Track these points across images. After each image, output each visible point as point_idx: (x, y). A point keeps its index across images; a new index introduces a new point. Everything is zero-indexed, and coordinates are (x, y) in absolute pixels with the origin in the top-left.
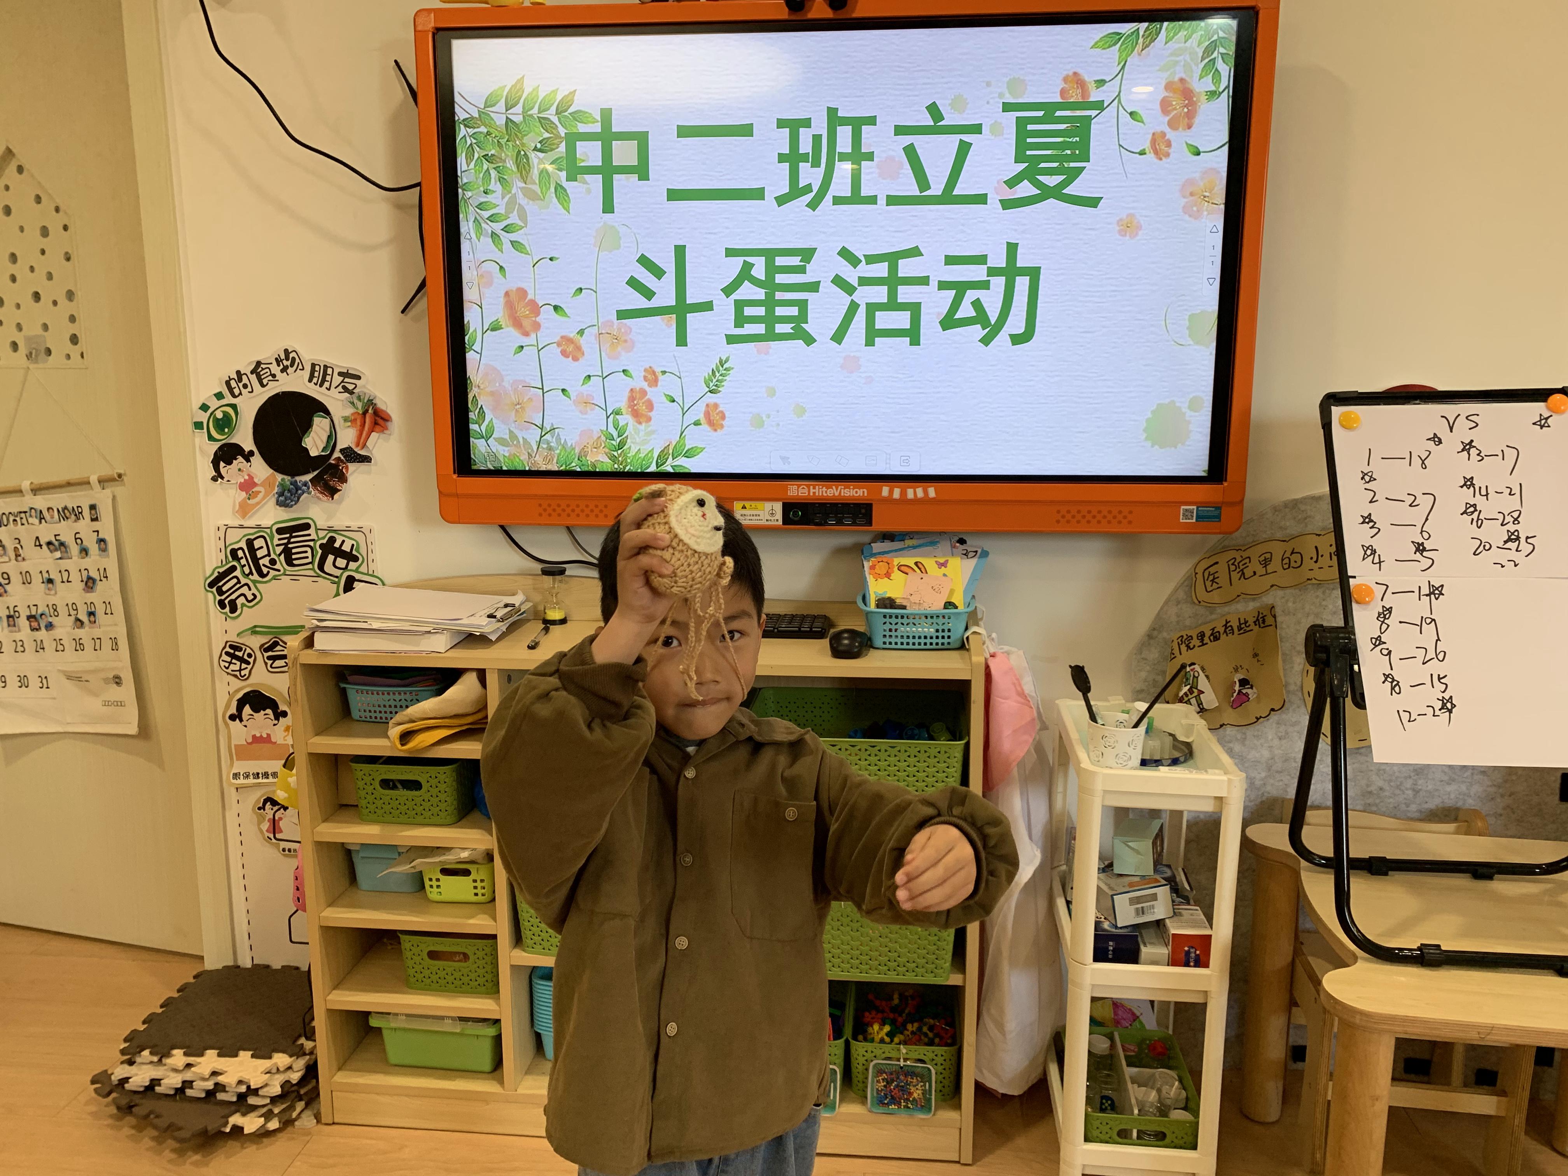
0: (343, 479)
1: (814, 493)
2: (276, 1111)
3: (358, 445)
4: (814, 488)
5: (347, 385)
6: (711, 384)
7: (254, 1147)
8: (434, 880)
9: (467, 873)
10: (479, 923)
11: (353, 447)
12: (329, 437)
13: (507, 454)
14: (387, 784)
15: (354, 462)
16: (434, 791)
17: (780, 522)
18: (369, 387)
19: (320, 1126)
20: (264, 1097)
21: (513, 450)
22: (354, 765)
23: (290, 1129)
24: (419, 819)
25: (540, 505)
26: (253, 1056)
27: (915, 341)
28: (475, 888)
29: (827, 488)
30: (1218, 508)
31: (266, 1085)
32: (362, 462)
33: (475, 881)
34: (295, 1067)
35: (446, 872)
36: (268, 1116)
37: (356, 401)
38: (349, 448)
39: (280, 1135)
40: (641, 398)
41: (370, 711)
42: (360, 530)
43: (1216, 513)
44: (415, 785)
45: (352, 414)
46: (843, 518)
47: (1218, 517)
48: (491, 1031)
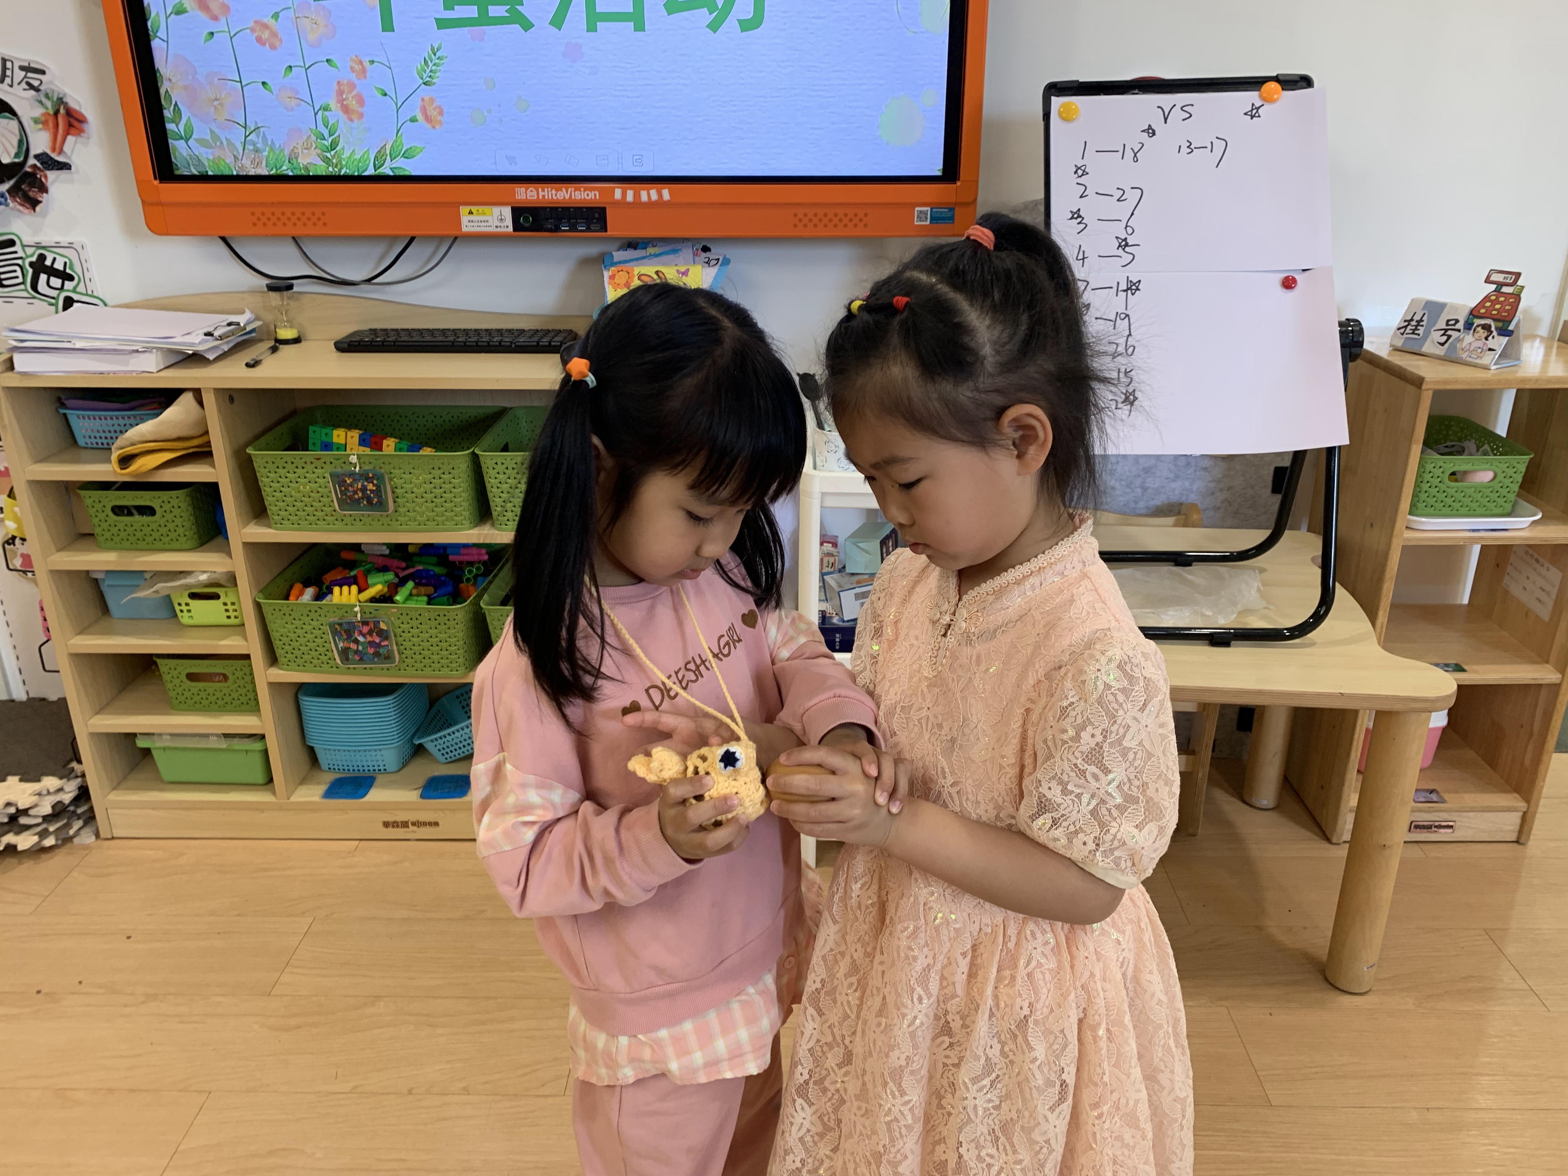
0: (44, 189)
1: (544, 196)
2: (51, 829)
3: (54, 150)
4: (543, 191)
5: (31, 81)
6: (425, 76)
7: (32, 862)
8: (183, 605)
9: (216, 597)
10: (231, 644)
11: (49, 152)
12: (20, 142)
13: (211, 158)
14: (118, 510)
15: (52, 169)
16: (169, 516)
17: (511, 229)
18: (57, 83)
19: (99, 842)
20: (36, 817)
21: (218, 153)
22: (83, 493)
23: (69, 845)
24: (158, 544)
25: (253, 214)
26: (21, 780)
27: (640, 27)
28: (227, 610)
29: (557, 190)
30: (952, 209)
31: (36, 806)
32: (61, 169)
33: (225, 604)
34: (67, 789)
35: (194, 596)
36: (43, 834)
37: (44, 100)
38: (44, 154)
39: (57, 851)
40: (350, 92)
41: (95, 437)
42: (70, 246)
43: (950, 215)
44: (148, 511)
45: (43, 115)
46: (577, 223)
47: (952, 219)
48: (258, 746)
